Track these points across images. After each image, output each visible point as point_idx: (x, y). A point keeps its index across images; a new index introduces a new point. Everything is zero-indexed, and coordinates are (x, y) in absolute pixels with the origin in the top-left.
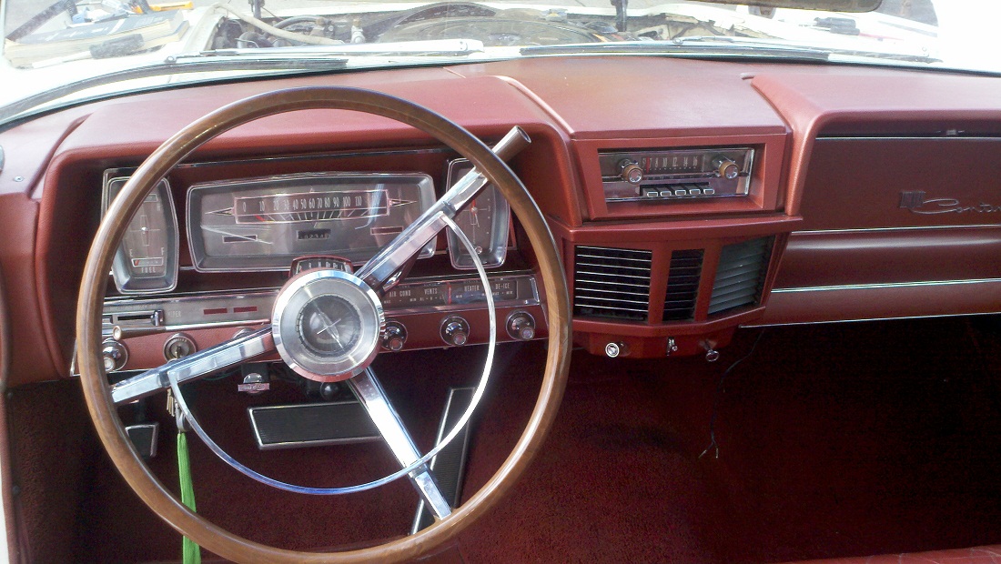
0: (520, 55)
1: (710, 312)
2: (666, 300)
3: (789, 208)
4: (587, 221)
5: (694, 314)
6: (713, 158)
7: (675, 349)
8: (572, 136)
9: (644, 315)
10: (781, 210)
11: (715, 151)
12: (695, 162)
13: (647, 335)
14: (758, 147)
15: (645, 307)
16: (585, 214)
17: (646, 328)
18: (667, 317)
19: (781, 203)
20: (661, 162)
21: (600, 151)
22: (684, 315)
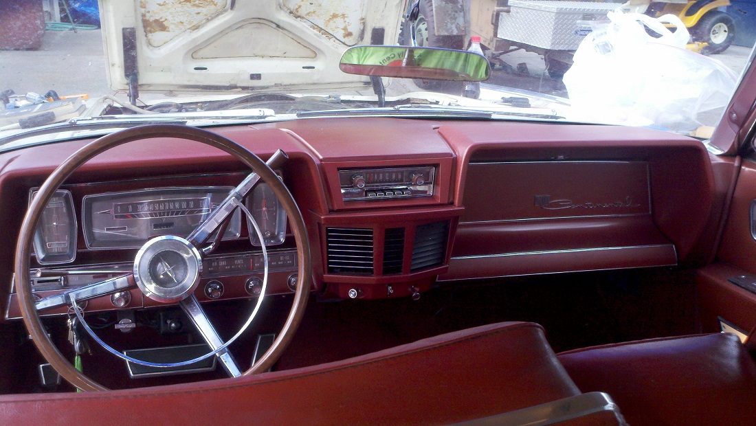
0: (297, 118)
1: (412, 268)
2: (384, 260)
3: (456, 201)
4: (331, 211)
5: (402, 270)
6: (410, 173)
7: (391, 292)
8: (321, 160)
9: (371, 271)
10: (452, 204)
11: (410, 169)
12: (400, 176)
13: (374, 283)
14: (436, 166)
15: (371, 265)
16: (331, 208)
17: (372, 279)
18: (385, 272)
19: (451, 199)
20: (378, 177)
21: (339, 169)
22: (397, 270)
